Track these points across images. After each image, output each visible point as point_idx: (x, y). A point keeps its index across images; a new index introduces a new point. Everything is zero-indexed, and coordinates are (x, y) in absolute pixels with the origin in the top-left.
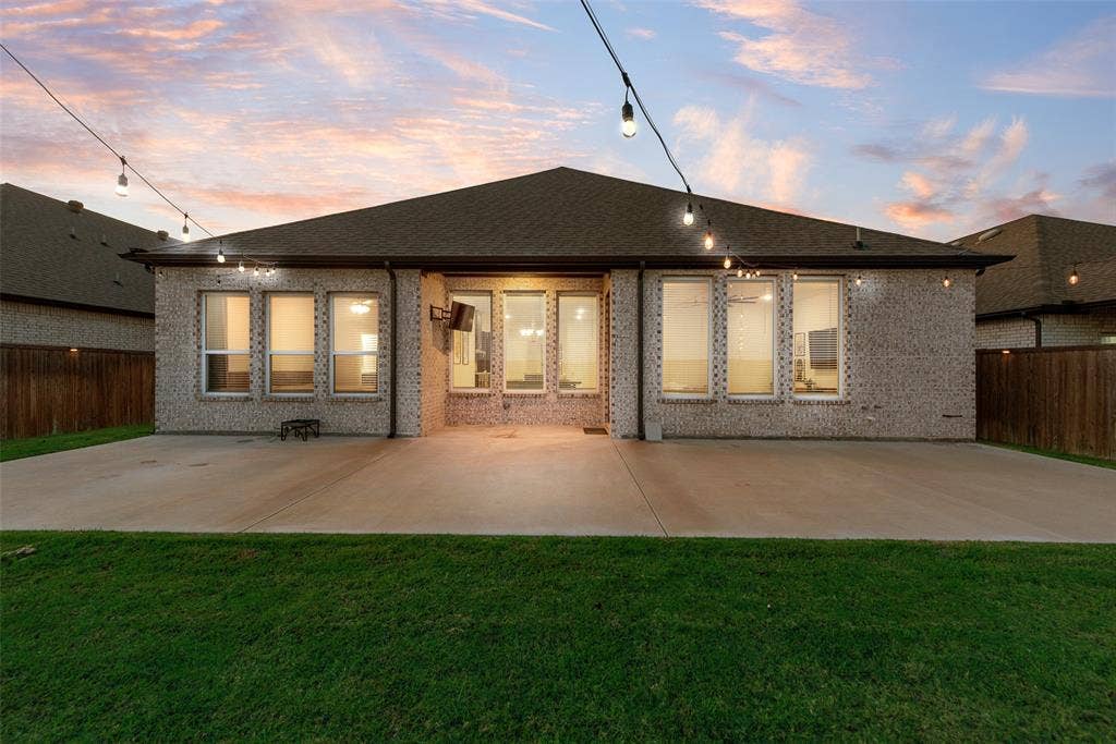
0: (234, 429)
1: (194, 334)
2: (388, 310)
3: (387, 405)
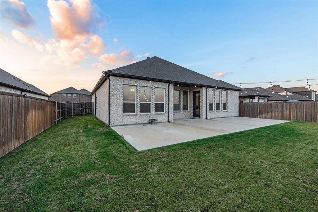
0: (133, 123)
1: (122, 97)
2: (167, 93)
3: (167, 115)
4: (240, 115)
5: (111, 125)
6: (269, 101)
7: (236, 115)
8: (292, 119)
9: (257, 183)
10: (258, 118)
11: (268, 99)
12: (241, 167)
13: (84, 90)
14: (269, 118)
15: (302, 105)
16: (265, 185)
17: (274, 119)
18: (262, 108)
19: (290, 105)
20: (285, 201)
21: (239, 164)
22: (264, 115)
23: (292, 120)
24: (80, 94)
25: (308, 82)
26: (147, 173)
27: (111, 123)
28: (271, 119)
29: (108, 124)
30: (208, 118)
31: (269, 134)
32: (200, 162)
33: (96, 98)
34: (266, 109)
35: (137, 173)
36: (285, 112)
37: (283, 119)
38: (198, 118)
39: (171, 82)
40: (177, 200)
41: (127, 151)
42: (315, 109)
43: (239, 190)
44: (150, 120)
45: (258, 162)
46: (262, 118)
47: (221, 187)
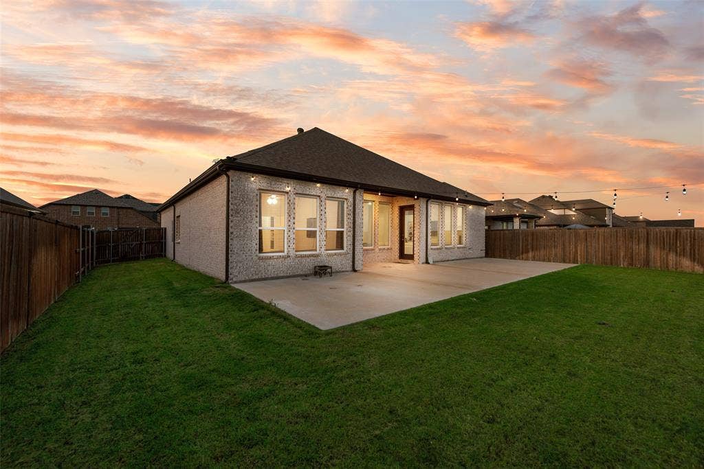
0: (279, 275)
1: (256, 217)
2: (351, 208)
3: (350, 256)
4: (487, 255)
5: (232, 279)
6: (537, 226)
7: (479, 255)
8: (579, 260)
9: (555, 372)
10: (519, 259)
11: (535, 222)
12: (522, 349)
13: (127, 197)
14: (539, 260)
15: (597, 235)
16: (569, 374)
17: (549, 261)
18: (527, 240)
19: (577, 235)
20: (605, 395)
21: (517, 343)
22: (530, 255)
23: (579, 263)
24: (118, 208)
25: (615, 195)
26: (362, 369)
27: (231, 276)
28: (544, 260)
29: (223, 278)
30: (430, 261)
31: (550, 289)
32: (449, 344)
33: (176, 218)
34: (535, 243)
35: (341, 370)
36: (567, 249)
37: (564, 261)
38: (409, 261)
39: (359, 186)
40: (438, 410)
41: (300, 332)
42: (617, 242)
43: (531, 384)
44: (315, 267)
45: (547, 338)
46: (527, 259)
47: (502, 383)
